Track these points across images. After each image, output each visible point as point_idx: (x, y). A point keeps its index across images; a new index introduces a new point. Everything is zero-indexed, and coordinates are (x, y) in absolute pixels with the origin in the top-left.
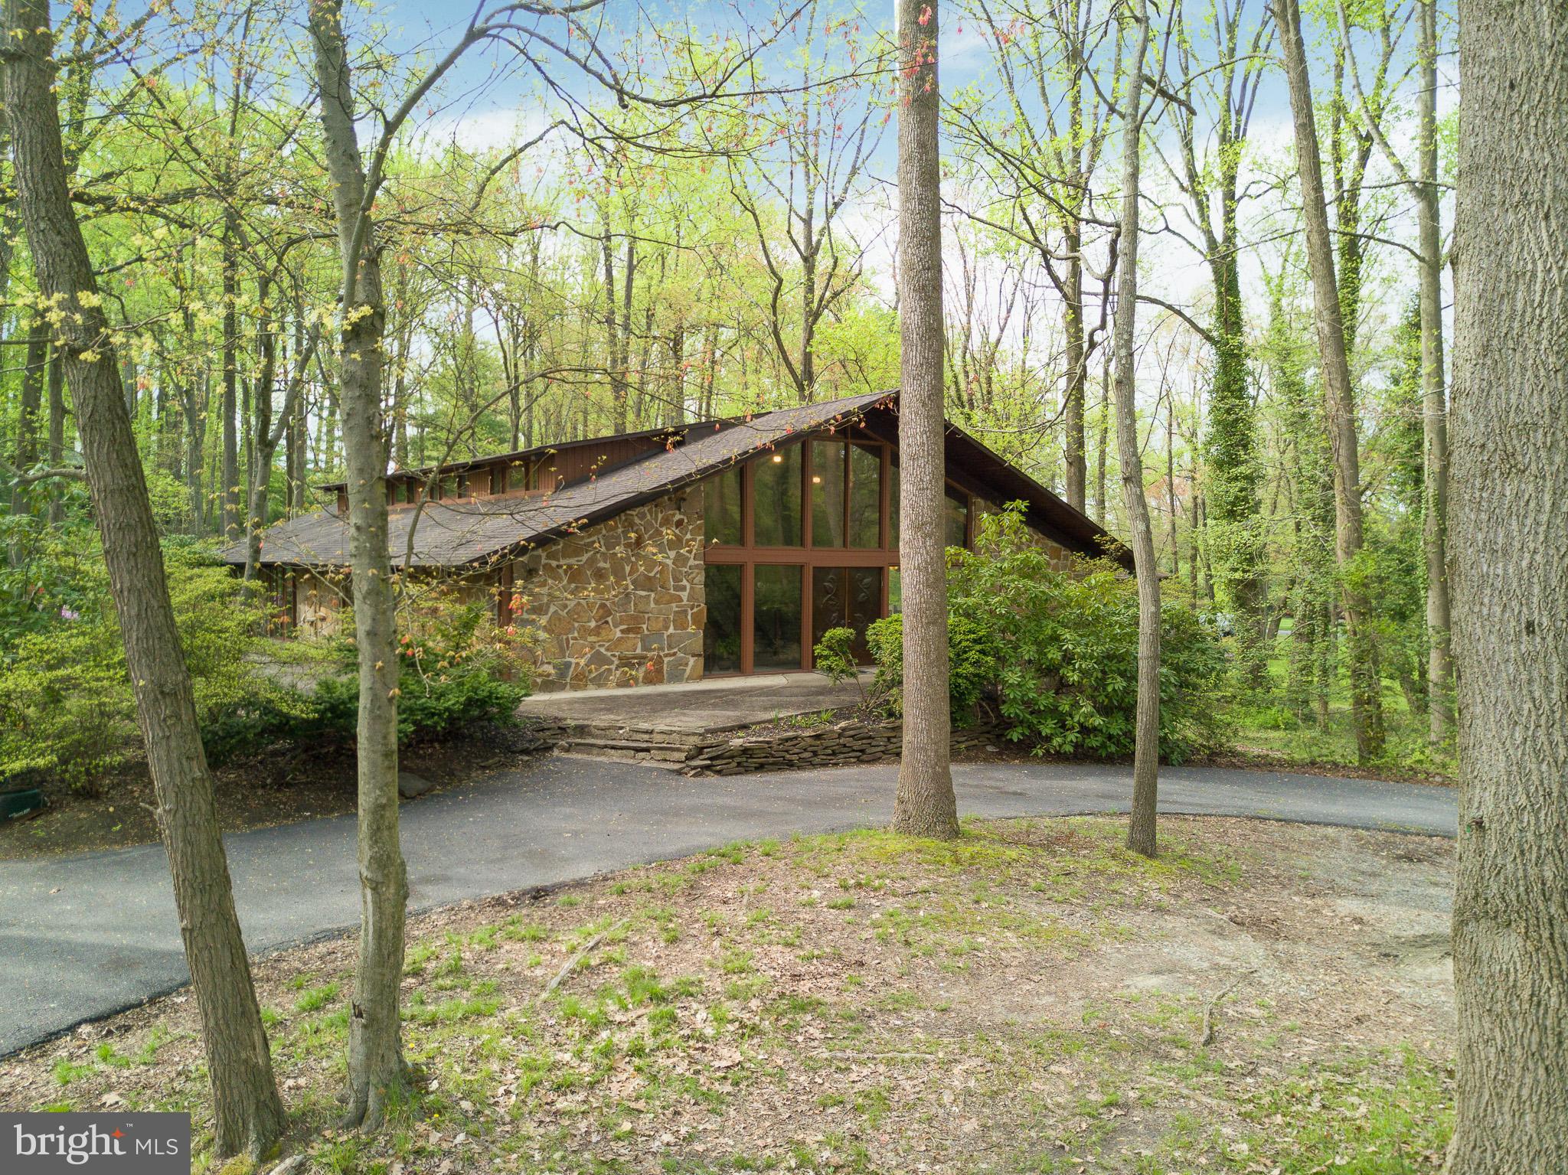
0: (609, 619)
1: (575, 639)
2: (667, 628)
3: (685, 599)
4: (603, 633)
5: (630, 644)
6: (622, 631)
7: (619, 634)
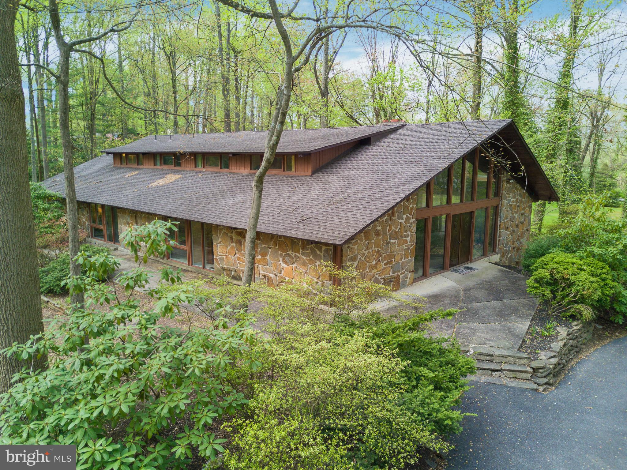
0: (380, 258)
1: (367, 272)
2: (402, 259)
3: (409, 241)
4: (378, 266)
5: (388, 270)
6: (385, 264)
7: (384, 266)
